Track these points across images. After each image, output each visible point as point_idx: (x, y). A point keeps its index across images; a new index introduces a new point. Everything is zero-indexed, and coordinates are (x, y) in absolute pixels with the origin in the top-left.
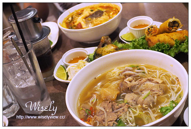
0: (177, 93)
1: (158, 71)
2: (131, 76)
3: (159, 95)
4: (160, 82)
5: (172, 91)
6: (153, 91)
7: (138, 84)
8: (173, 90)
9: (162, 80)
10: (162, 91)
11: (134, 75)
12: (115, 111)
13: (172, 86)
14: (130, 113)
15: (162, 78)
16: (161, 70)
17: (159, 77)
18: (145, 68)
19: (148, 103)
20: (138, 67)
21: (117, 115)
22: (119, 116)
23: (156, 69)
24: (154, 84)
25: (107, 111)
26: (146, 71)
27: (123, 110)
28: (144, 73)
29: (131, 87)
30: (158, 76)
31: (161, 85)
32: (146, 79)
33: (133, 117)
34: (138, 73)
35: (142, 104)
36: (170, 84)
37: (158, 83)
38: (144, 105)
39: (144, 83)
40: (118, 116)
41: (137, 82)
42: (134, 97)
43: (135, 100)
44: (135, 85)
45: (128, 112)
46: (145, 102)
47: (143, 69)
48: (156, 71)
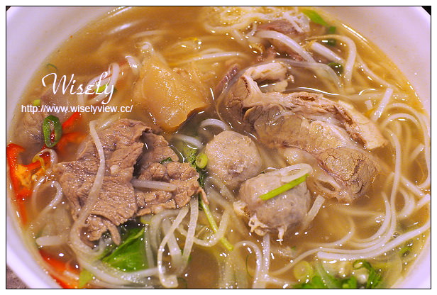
0: (404, 226)
1: (389, 92)
2: (288, 57)
3: (334, 199)
4: (373, 142)
5: (390, 207)
6: (327, 170)
7: (289, 109)
8: (400, 203)
9: (385, 136)
10: (355, 189)
11: (297, 61)
12: (143, 182)
13: (402, 185)
14: (187, 218)
15: (389, 126)
16: (405, 90)
17: (380, 121)
18: (353, 53)
19: (273, 221)
20: (331, 30)
21: (142, 203)
22: (141, 213)
23: (389, 77)
24: (344, 141)
25: (114, 169)
26: (349, 68)
27: (174, 193)
28: (339, 70)
29: (255, 110)
30: (379, 113)
31: (370, 158)
32: (331, 103)
33: (188, 247)
34: (317, 56)
35: (250, 211)
36: (402, 170)
37: (361, 142)
38: (255, 216)
39: (312, 117)
40: (139, 209)
41: (288, 100)
42: (241, 162)
43: (236, 174)
44: (276, 109)
45: (182, 214)
46: (266, 211)
47: (343, 52)
48: (384, 89)
